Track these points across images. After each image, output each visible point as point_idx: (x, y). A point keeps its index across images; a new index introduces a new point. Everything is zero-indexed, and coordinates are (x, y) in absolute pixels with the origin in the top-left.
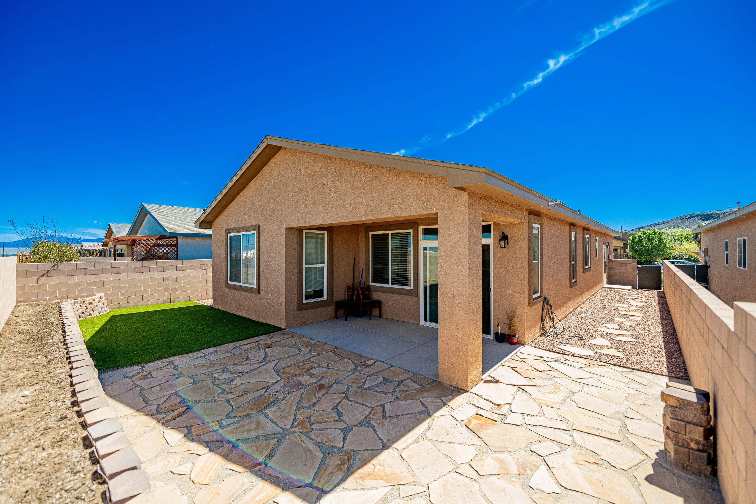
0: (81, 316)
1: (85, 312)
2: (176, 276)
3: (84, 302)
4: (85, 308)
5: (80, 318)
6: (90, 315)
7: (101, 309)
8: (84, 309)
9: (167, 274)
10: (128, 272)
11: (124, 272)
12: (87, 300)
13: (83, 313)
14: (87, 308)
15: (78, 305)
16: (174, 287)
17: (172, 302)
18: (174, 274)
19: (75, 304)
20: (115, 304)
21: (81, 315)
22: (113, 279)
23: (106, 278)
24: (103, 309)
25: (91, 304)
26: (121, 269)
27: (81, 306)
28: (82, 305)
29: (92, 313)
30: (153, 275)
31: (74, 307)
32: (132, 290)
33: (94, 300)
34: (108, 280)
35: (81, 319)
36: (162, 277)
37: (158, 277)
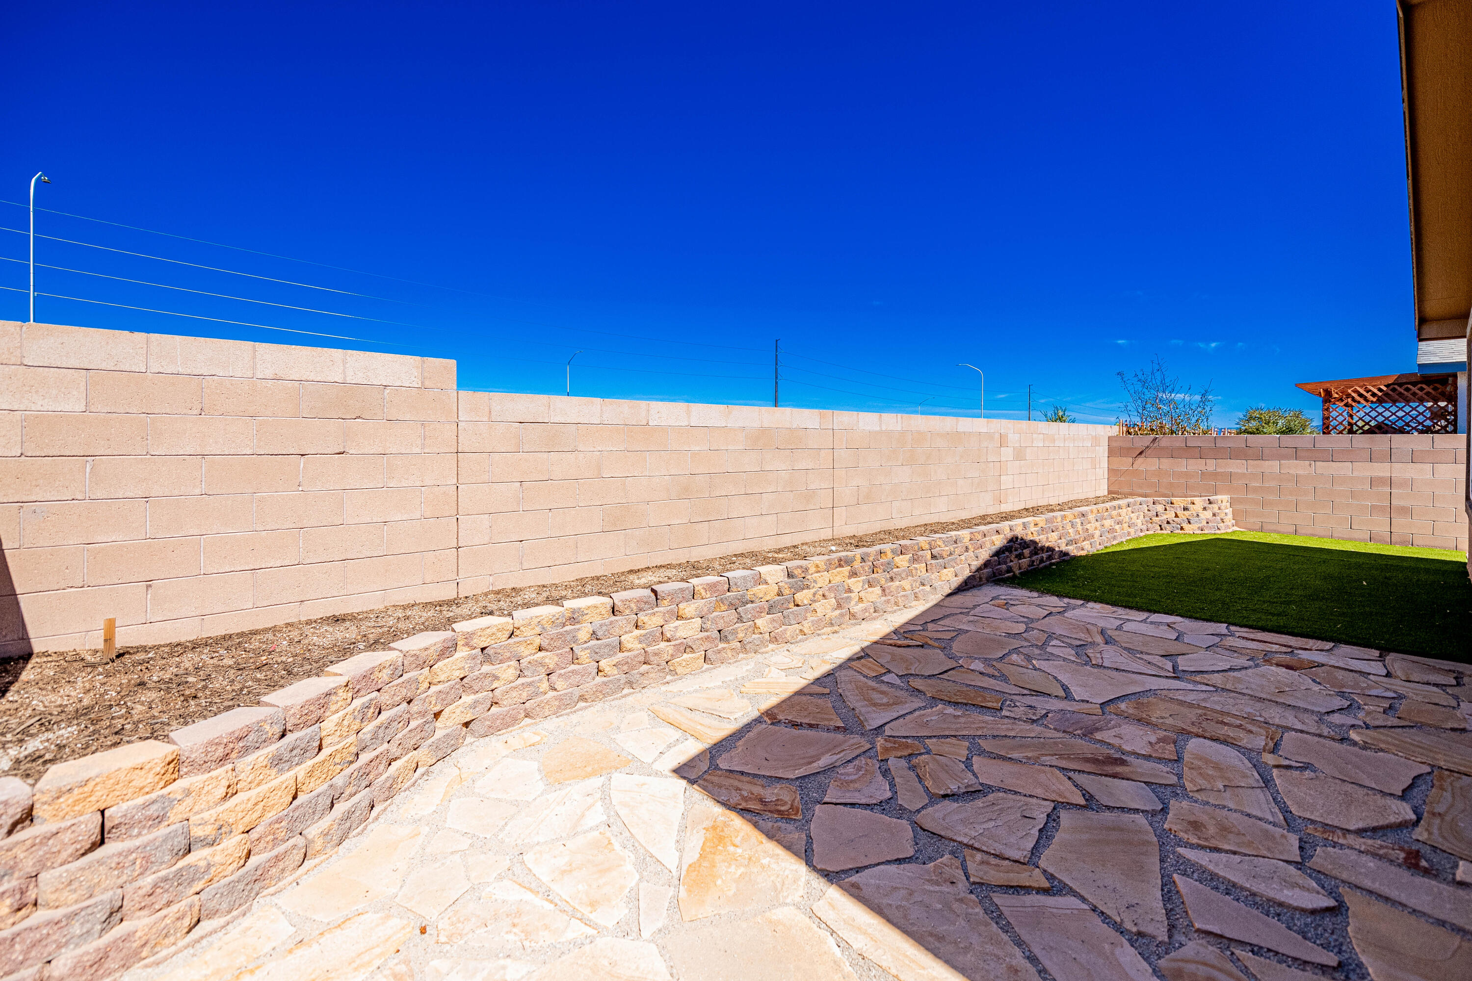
0: (1163, 526)
1: (1171, 522)
2: (1408, 476)
3: (1172, 503)
4: (1174, 515)
5: (1161, 529)
6: (1182, 528)
7: (1208, 523)
8: (1170, 515)
9: (1381, 470)
10: (1280, 458)
11: (1272, 458)
12: (1179, 502)
13: (1168, 523)
14: (1176, 516)
15: (1160, 508)
16: (1402, 503)
17: (1396, 544)
18: (1402, 471)
19: (1154, 503)
20: (1252, 520)
21: (1165, 525)
22: (1249, 470)
23: (1236, 466)
24: (1210, 524)
25: (1185, 509)
26: (1266, 451)
27: (1166, 510)
28: (1168, 508)
29: (1185, 525)
30: (1343, 469)
31: (1151, 508)
32: (1290, 498)
33: (1193, 504)
34: (1240, 471)
35: (1163, 532)
36: (1368, 474)
37: (1355, 474)
